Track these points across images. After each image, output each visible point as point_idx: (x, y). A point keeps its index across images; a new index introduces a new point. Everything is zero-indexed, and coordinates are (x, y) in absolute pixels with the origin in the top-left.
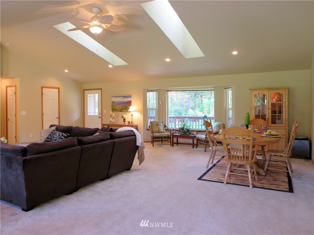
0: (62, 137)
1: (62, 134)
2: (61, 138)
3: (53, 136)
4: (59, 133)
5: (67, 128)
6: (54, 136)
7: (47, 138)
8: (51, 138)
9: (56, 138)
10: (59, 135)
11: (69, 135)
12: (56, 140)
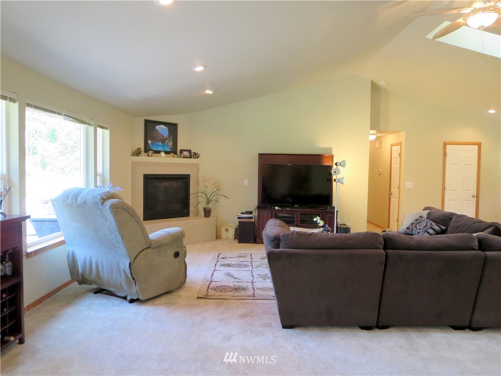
0: (431, 231)
1: (431, 224)
2: (427, 232)
3: (416, 227)
4: (427, 222)
5: (443, 216)
6: (418, 227)
7: (408, 228)
8: (412, 229)
9: (420, 229)
10: (426, 226)
11: (444, 228)
12: (418, 233)
